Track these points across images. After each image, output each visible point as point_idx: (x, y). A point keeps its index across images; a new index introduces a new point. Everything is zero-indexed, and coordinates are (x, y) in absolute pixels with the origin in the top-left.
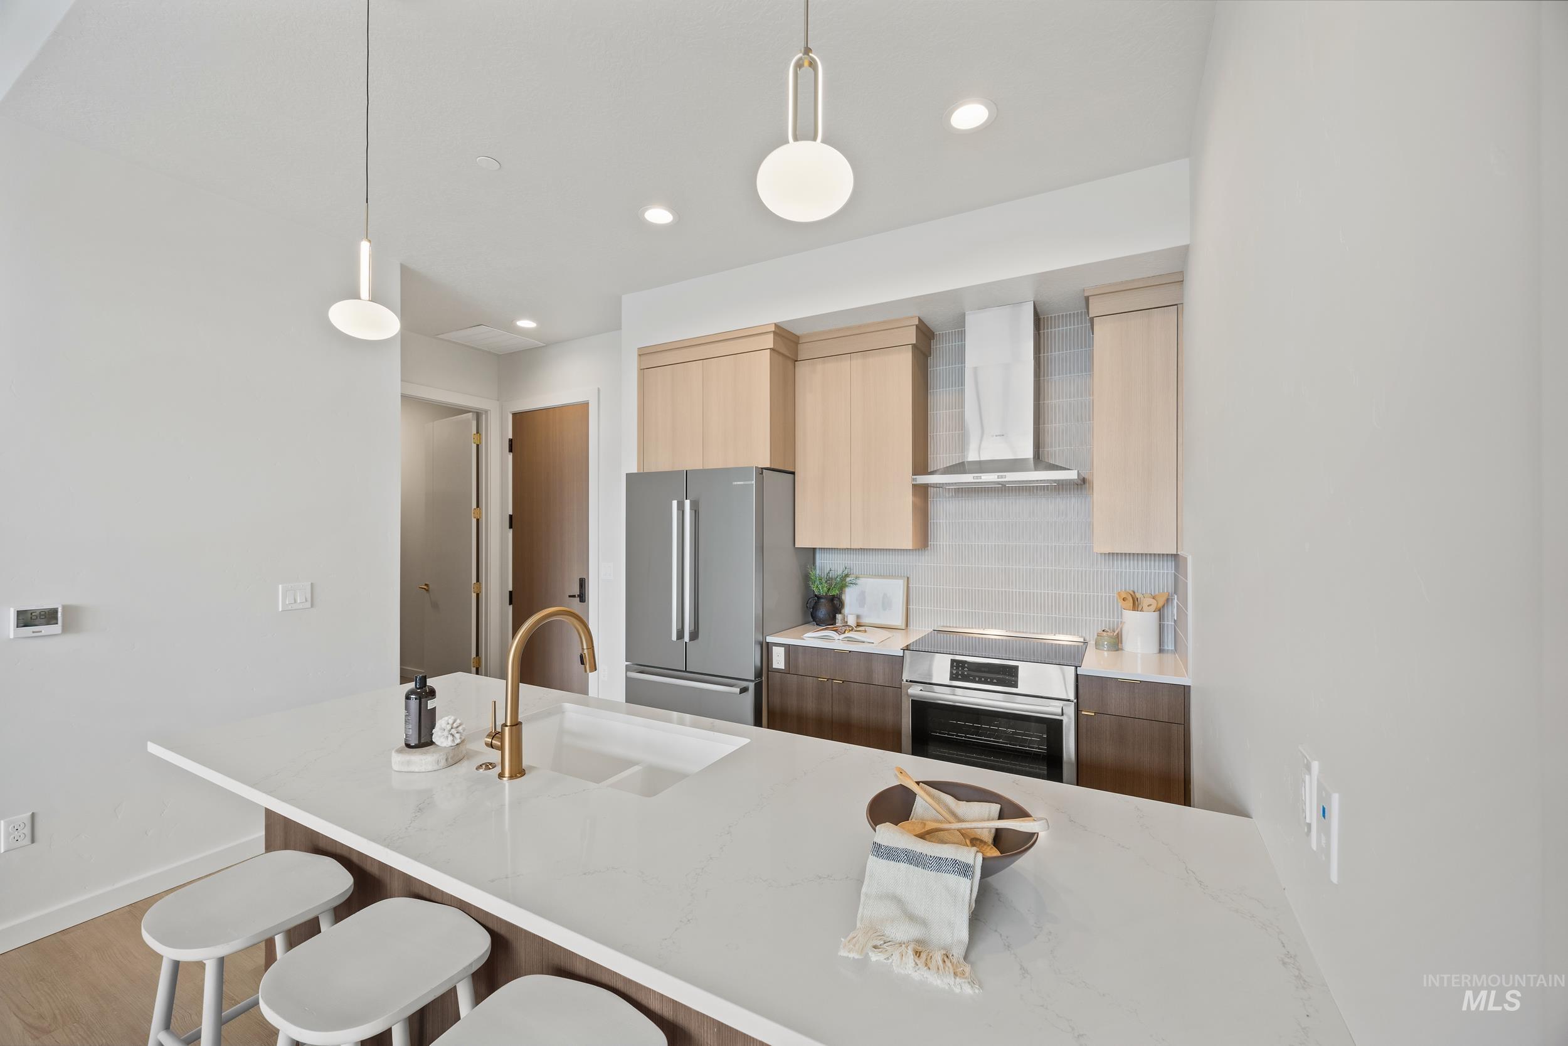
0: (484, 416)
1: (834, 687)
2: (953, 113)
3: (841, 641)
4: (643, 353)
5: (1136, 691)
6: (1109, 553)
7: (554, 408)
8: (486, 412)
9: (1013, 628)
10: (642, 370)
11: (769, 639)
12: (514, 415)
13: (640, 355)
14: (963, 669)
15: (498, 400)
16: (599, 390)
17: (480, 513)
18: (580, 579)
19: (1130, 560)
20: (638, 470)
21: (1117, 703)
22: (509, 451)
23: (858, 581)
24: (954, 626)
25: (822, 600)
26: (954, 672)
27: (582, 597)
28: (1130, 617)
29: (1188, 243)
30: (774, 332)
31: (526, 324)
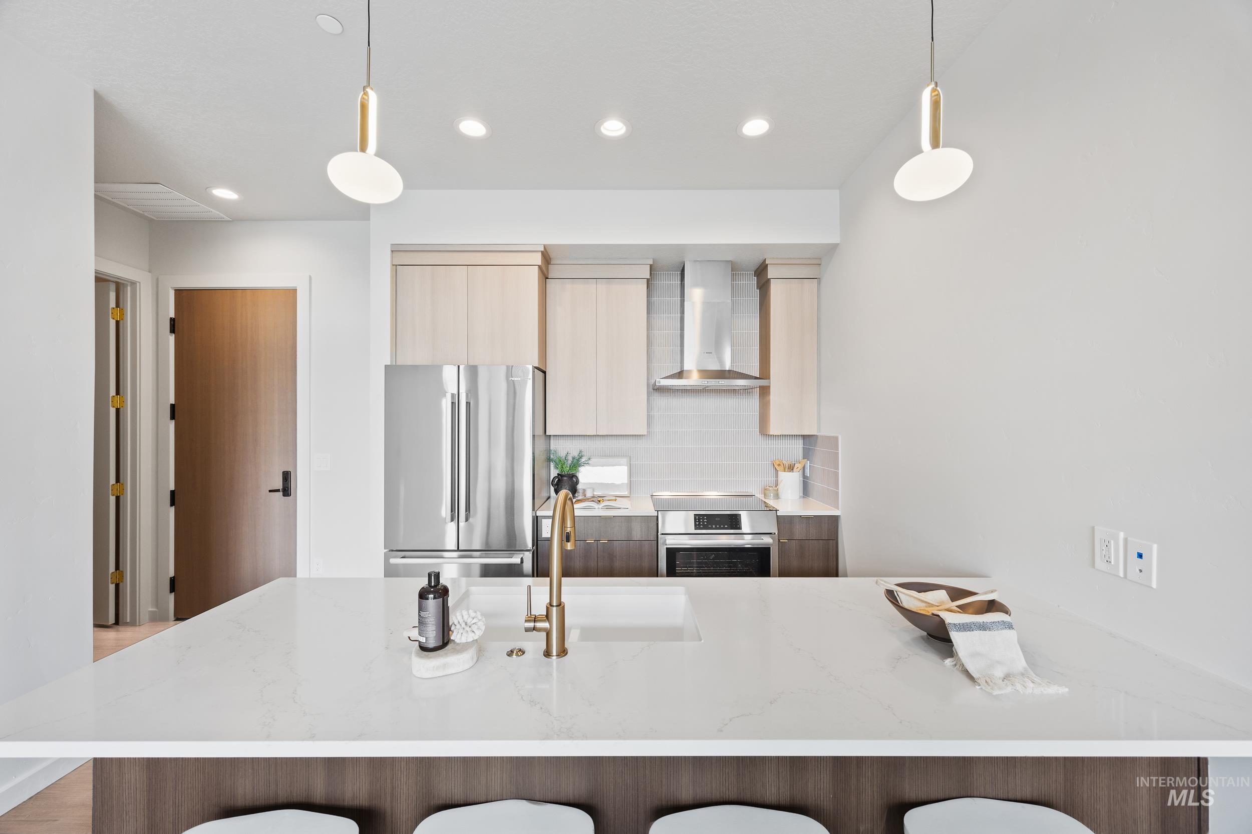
0: (129, 288)
1: (599, 547)
2: (744, 125)
3: (600, 510)
4: (396, 250)
5: (810, 522)
6: (780, 435)
7: (244, 290)
8: (133, 283)
9: (724, 490)
10: (395, 266)
11: (539, 513)
12: (179, 293)
13: (392, 251)
14: (703, 520)
15: (149, 272)
16: (310, 277)
17: (123, 402)
18: (284, 472)
19: (794, 439)
20: (391, 361)
21: (799, 532)
22: (171, 332)
23: (590, 462)
24: (695, 491)
25: (565, 478)
26: (697, 523)
27: (286, 491)
28: (784, 476)
29: (838, 242)
30: (542, 252)
31: (224, 193)
